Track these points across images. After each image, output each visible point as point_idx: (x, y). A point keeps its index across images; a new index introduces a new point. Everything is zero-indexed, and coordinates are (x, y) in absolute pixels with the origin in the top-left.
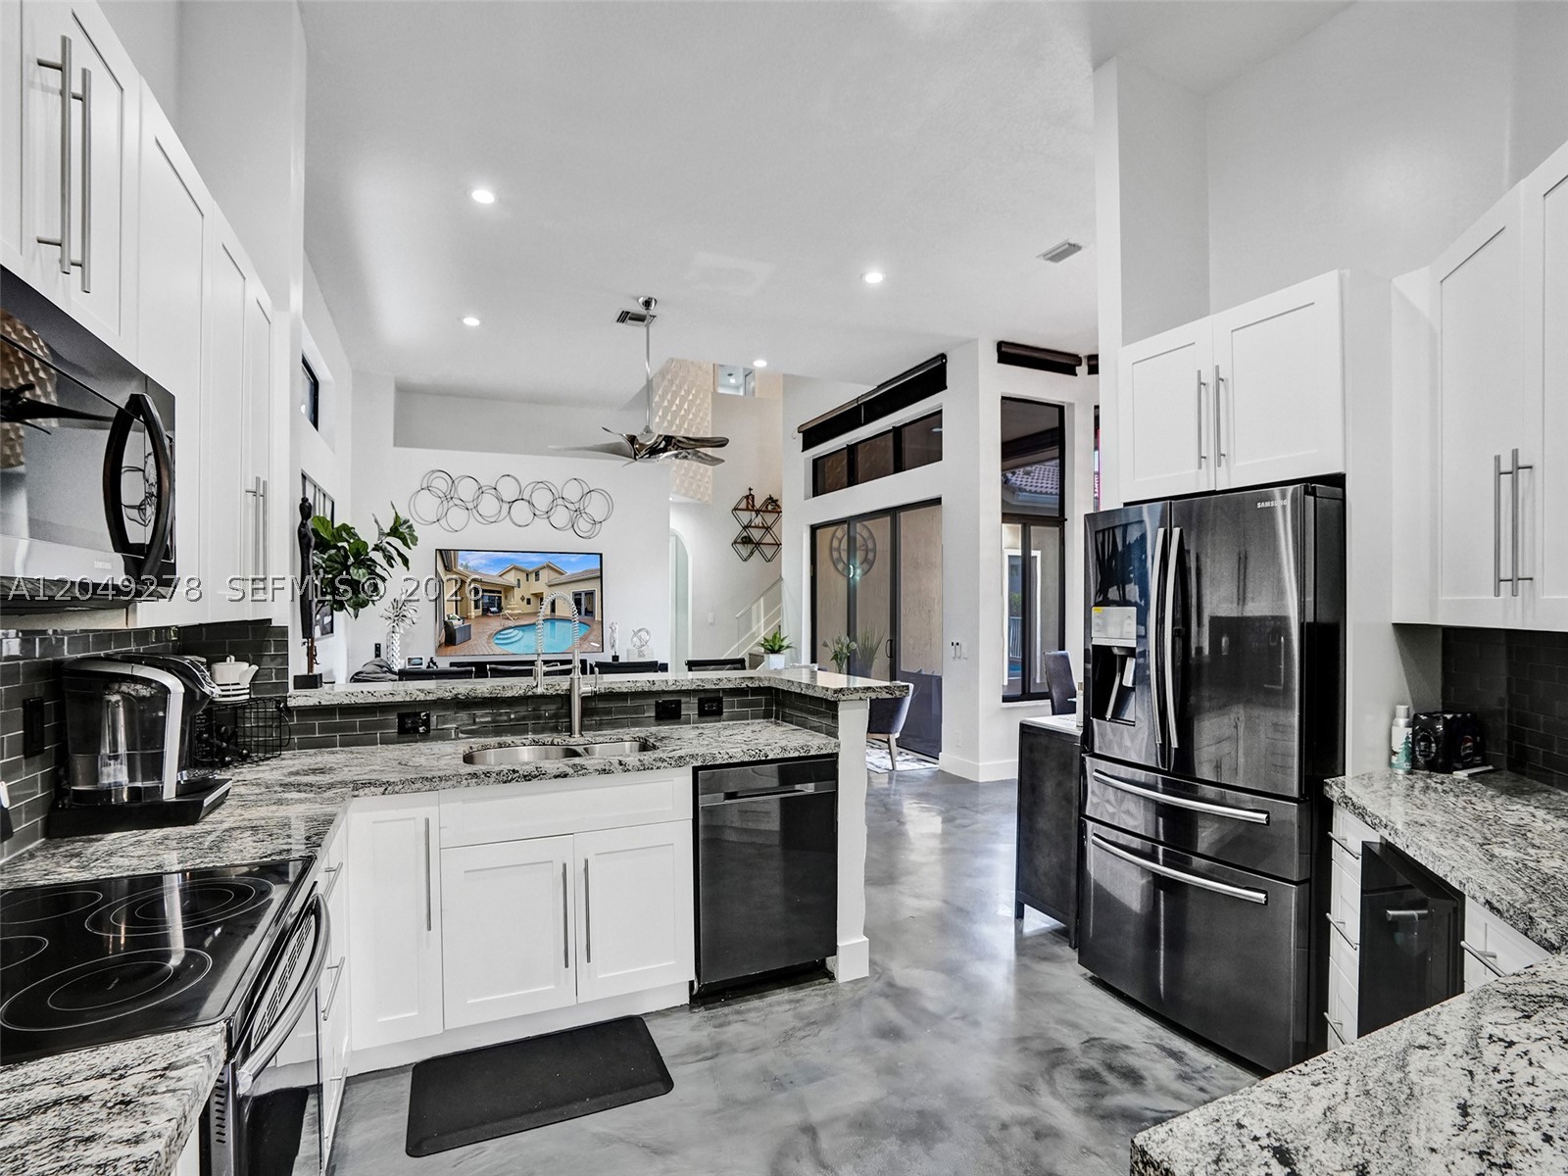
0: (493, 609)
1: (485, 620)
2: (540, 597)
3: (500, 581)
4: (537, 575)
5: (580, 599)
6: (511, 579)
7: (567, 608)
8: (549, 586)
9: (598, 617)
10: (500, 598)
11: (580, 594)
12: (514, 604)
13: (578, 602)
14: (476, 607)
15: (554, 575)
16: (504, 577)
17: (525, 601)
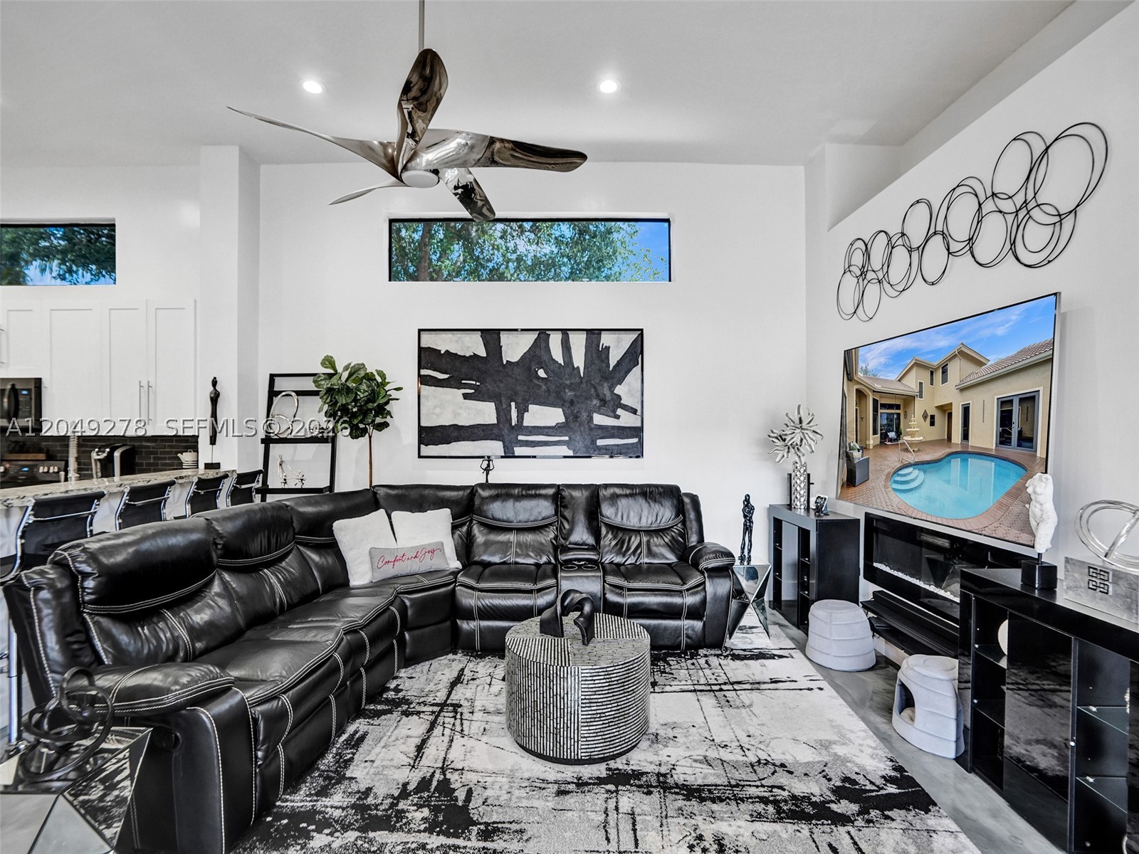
0: (892, 435)
1: (883, 451)
2: (946, 410)
3: (899, 389)
4: (945, 372)
5: (1011, 411)
6: (911, 384)
7: (985, 433)
8: (962, 390)
9: (1040, 453)
10: (899, 415)
11: (1011, 401)
12: (916, 427)
13: (1005, 419)
14: (875, 433)
15: (969, 368)
16: (904, 381)
17: (929, 418)
